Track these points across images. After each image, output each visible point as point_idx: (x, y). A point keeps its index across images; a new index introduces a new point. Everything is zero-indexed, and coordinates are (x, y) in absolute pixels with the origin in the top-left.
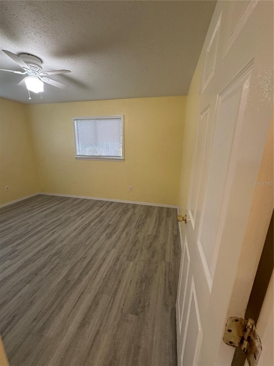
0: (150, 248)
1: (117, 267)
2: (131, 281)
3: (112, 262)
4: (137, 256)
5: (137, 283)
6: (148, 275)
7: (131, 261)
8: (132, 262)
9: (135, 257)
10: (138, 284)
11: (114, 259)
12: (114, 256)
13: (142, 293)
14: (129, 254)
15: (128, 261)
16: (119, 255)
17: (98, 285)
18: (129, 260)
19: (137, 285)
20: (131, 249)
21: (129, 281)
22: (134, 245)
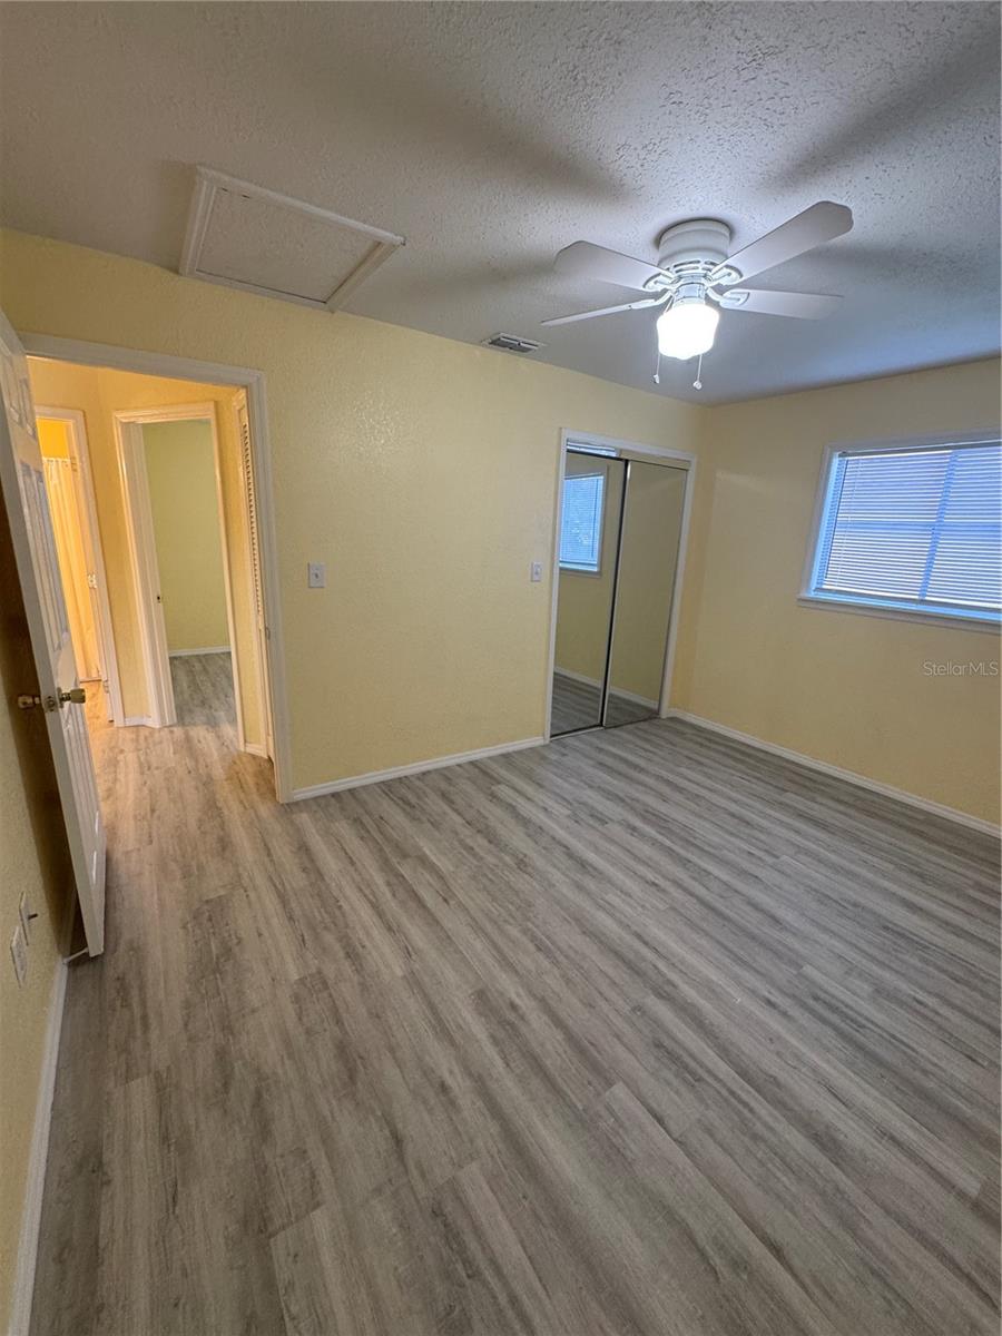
0: (259, 1095)
1: (329, 938)
2: (260, 935)
3: (359, 939)
4: (290, 1010)
5: (239, 943)
6: (216, 979)
7: (302, 981)
8: (297, 978)
9: (297, 999)
10: (235, 941)
11: (363, 947)
12: (374, 954)
13: (214, 933)
14: (331, 996)
15: (314, 971)
16: (361, 965)
17: (337, 885)
18: (311, 975)
19: (237, 938)
20: (339, 1022)
21: (266, 934)
22: (342, 1049)
